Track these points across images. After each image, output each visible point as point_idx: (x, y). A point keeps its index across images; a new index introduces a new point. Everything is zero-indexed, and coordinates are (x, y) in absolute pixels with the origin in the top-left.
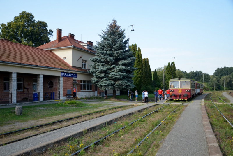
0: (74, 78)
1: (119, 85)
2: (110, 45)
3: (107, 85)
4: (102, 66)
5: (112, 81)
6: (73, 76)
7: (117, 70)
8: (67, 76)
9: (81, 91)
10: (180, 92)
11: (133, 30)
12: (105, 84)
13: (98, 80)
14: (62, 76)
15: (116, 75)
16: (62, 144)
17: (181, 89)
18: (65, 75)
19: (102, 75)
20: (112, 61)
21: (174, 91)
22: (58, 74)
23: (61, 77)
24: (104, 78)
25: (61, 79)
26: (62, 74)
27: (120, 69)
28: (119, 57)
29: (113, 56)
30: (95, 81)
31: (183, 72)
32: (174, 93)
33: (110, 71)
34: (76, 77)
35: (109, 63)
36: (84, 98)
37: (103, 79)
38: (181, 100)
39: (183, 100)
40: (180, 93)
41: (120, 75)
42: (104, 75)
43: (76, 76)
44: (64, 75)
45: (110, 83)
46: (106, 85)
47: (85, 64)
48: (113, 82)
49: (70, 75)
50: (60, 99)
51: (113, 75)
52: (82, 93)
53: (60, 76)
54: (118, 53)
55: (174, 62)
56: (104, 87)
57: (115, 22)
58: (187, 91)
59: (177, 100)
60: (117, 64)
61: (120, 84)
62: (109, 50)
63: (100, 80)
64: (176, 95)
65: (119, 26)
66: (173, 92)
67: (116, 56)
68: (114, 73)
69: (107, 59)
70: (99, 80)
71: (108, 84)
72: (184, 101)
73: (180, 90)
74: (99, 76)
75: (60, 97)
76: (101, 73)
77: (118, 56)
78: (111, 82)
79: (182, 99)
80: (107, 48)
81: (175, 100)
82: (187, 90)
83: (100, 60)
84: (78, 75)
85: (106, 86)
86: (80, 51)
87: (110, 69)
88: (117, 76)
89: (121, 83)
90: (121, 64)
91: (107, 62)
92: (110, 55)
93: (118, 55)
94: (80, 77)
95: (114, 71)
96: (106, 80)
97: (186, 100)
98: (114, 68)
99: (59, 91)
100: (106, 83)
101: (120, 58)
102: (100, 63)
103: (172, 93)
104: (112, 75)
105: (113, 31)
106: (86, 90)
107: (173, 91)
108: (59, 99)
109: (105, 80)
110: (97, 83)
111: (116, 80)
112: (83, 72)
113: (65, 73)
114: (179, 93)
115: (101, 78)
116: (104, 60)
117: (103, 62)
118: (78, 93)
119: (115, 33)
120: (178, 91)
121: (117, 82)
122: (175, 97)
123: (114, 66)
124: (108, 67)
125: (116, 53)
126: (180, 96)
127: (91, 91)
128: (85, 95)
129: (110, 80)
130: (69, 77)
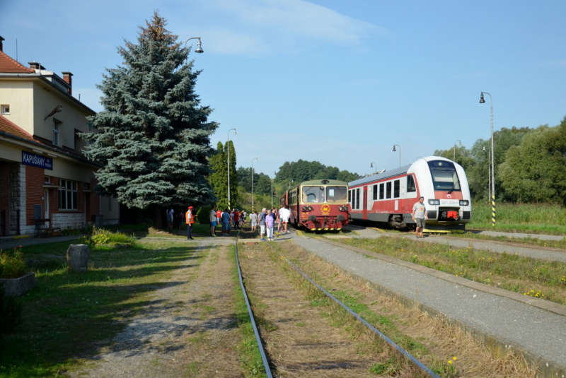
0: (47, 172)
1: (187, 193)
2: (157, 85)
3: (157, 194)
4: (135, 139)
5: (169, 183)
6: (46, 165)
7: (180, 154)
8: (34, 165)
9: (61, 210)
11: (201, 51)
12: (152, 191)
13: (121, 178)
14: (24, 163)
15: (181, 167)
17: (331, 206)
18: (31, 161)
19: (140, 165)
20: (164, 128)
21: (312, 209)
22: (15, 156)
23: (21, 166)
24: (144, 173)
25: (23, 170)
26: (24, 157)
27: (189, 152)
28: (183, 119)
29: (164, 115)
30: (113, 182)
32: (314, 213)
33: (160, 157)
34: (51, 169)
35: (156, 134)
37: (140, 177)
38: (327, 229)
39: (332, 229)
40: (327, 214)
41: (191, 167)
42: (145, 165)
43: (50, 166)
44: (29, 159)
45: (165, 187)
46: (154, 191)
47: (56, 131)
48: (171, 186)
49: (40, 162)
50: (18, 233)
51: (173, 167)
52: (61, 215)
53: (19, 163)
54: (180, 108)
56: (145, 199)
57: (159, 21)
58: (341, 209)
59: (319, 229)
60: (179, 139)
61: (189, 190)
62: (154, 98)
63: (129, 179)
64: (317, 219)
65: (173, 34)
66: (310, 211)
67: (177, 115)
68: (172, 161)
69: (151, 121)
70: (126, 179)
71: (159, 191)
72: (335, 232)
73: (326, 207)
74: (129, 167)
75: (21, 228)
76: (132, 159)
77: (180, 117)
78: (168, 185)
79: (329, 228)
80: (148, 93)
81: (313, 229)
82: (341, 206)
83: (128, 124)
84: (56, 165)
85: (153, 194)
87: (160, 150)
88: (184, 170)
89: (191, 188)
90: (190, 139)
91: (150, 130)
92: (158, 111)
93: (181, 115)
94: (58, 170)
95: (170, 156)
96: (151, 180)
97: (339, 229)
98: (170, 147)
99: (16, 208)
100: (153, 188)
101: (185, 122)
102: (129, 132)
103: (307, 213)
104: (171, 165)
105: (159, 46)
106: (72, 209)
107: (310, 209)
108: (14, 232)
110: (119, 189)
111: (177, 179)
112: (67, 155)
113: (34, 154)
114: (324, 214)
115: (133, 175)
116: (140, 124)
117: (139, 129)
118: (54, 215)
119: (162, 52)
121: (179, 186)
122: (317, 223)
123: (172, 141)
124: (155, 145)
125: (177, 107)
126: (327, 220)
127: (76, 210)
128: (67, 222)
129: (161, 178)
130: (38, 166)
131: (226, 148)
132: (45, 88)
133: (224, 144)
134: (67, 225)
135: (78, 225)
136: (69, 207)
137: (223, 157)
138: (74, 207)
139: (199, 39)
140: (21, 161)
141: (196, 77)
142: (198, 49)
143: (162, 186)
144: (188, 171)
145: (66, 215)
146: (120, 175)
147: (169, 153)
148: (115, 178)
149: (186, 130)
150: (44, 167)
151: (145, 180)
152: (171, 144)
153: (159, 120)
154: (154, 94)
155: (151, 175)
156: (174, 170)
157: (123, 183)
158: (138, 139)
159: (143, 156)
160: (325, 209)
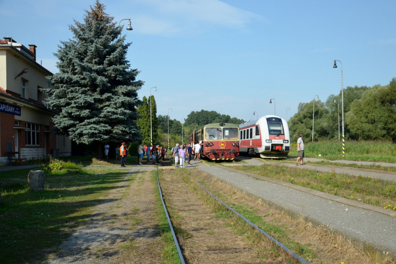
0: (17, 118)
1: (120, 132)
2: (98, 53)
3: (98, 133)
4: (82, 93)
5: (107, 125)
6: (16, 112)
7: (116, 104)
8: (7, 112)
10: (222, 147)
12: (95, 132)
13: (72, 122)
15: (116, 114)
17: (227, 142)
18: (4, 109)
19: (86, 112)
20: (104, 85)
21: (213, 145)
24: (89, 118)
27: (122, 102)
28: (117, 79)
29: (103, 75)
30: (66, 125)
32: (214, 148)
33: (100, 106)
34: (20, 115)
35: (98, 89)
37: (86, 121)
38: (223, 159)
39: (227, 159)
40: (224, 148)
41: (124, 114)
42: (89, 112)
43: (19, 113)
44: (3, 107)
45: (104, 129)
46: (96, 132)
47: (24, 87)
48: (109, 128)
49: (11, 109)
51: (110, 114)
52: (27, 149)
54: (116, 70)
55: (153, 97)
56: (90, 137)
57: (100, 7)
58: (234, 144)
59: (218, 159)
60: (115, 93)
61: (122, 131)
62: (96, 63)
63: (78, 122)
64: (216, 151)
65: (110, 16)
66: (211, 146)
67: (113, 75)
68: (109, 109)
70: (76, 123)
71: (100, 131)
72: (230, 161)
73: (223, 143)
74: (78, 113)
76: (80, 108)
77: (115, 77)
78: (106, 127)
79: (225, 158)
80: (91, 59)
81: (214, 159)
82: (234, 142)
83: (77, 82)
84: (23, 112)
85: (96, 134)
87: (100, 101)
88: (118, 116)
89: (124, 129)
90: (123, 93)
91: (93, 86)
92: (99, 73)
93: (116, 75)
94: (25, 116)
95: (108, 106)
96: (94, 123)
97: (232, 159)
98: (108, 99)
100: (95, 129)
101: (119, 80)
102: (77, 88)
103: (209, 148)
104: (108, 112)
105: (100, 24)
106: (36, 145)
107: (211, 144)
110: (70, 129)
111: (113, 123)
112: (31, 105)
113: (6, 104)
114: (222, 148)
115: (81, 119)
116: (86, 82)
117: (85, 86)
118: (21, 149)
119: (102, 29)
120: (221, 144)
121: (115, 127)
122: (216, 154)
123: (109, 95)
124: (97, 97)
125: (113, 70)
126: (223, 152)
127: (38, 145)
128: (32, 154)
129: (102, 122)
130: (9, 112)
131: (149, 101)
132: (15, 56)
133: (148, 98)
134: (32, 157)
135: (40, 156)
136: (34, 143)
137: (147, 107)
138: (37, 144)
139: (130, 20)
141: (127, 48)
142: (129, 28)
143: (102, 127)
144: (121, 117)
145: (31, 149)
146: (71, 120)
147: (107, 103)
148: (67, 122)
149: (120, 86)
150: (14, 114)
151: (89, 123)
152: (108, 97)
153: (100, 79)
154: (96, 60)
155: (93, 120)
156: (111, 116)
157: (73, 125)
158: (84, 93)
159: (88, 105)
160: (222, 145)
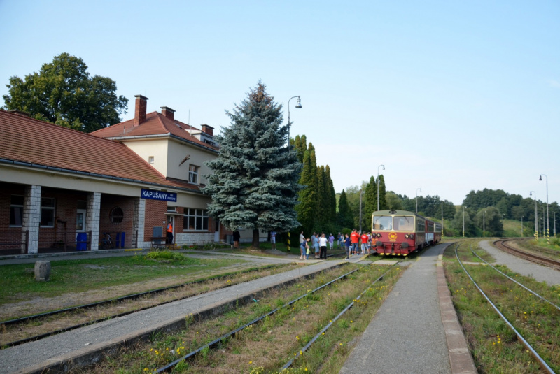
0: (170, 204)
1: (266, 220)
2: (249, 136)
3: (241, 220)
4: (231, 178)
5: (252, 212)
6: (169, 198)
7: (262, 189)
8: (155, 199)
9: (184, 230)
10: (393, 239)
11: (300, 107)
12: (237, 219)
13: (221, 208)
14: (143, 197)
15: (261, 199)
16: (138, 347)
17: (397, 233)
18: (151, 196)
19: (231, 198)
20: (252, 170)
21: (381, 236)
22: (136, 193)
23: (141, 199)
24: (235, 204)
25: (142, 204)
26: (144, 193)
27: (269, 188)
28: (268, 162)
29: (255, 159)
30: (215, 211)
31: (400, 196)
32: (382, 240)
33: (248, 191)
34: (175, 201)
35: (248, 174)
36: (191, 246)
37: (232, 207)
38: (394, 254)
39: (399, 254)
40: (394, 241)
41: (269, 200)
42: (235, 198)
43: (174, 199)
44: (148, 195)
45: (248, 215)
46: (239, 219)
47: (196, 173)
48: (254, 214)
49: (162, 196)
50: (136, 247)
51: (254, 200)
52: (186, 234)
53: (138, 198)
54: (266, 153)
55: (382, 176)
56: (234, 224)
57: (262, 87)
58: (407, 236)
59: (388, 254)
60: (264, 177)
61: (268, 218)
62: (248, 147)
66: (379, 237)
67: (263, 159)
68: (256, 195)
69: (242, 165)
70: (225, 209)
71: (243, 218)
72: (402, 257)
73: (393, 234)
74: (225, 199)
75: (138, 243)
76: (228, 193)
77: (266, 160)
78: (251, 214)
79: (397, 253)
80: (244, 142)
81: (382, 254)
82: (407, 234)
83: (227, 167)
84: (178, 197)
86: (185, 145)
87: (249, 186)
88: (263, 202)
89: (270, 216)
90: (272, 177)
91: (242, 172)
92: (250, 157)
93: (267, 158)
94: (183, 202)
95: (256, 191)
96: (240, 209)
97: (405, 255)
98: (256, 184)
99: (136, 229)
100: (238, 216)
101: (269, 164)
102: (227, 173)
103: (377, 239)
104: (253, 198)
105: (259, 106)
106: (195, 230)
108: (134, 246)
109: (237, 210)
110: (219, 216)
111: (259, 209)
113: (154, 191)
114: (391, 241)
115: (230, 205)
116: (236, 167)
117: (233, 171)
118: (177, 234)
119: (261, 110)
120: (391, 236)
122: (384, 247)
123: (257, 179)
124: (244, 182)
125: (263, 153)
126: (393, 246)
127: (206, 231)
128: (192, 239)
129: (247, 208)
130: (162, 199)
134: (193, 242)
136: (199, 227)
137: (374, 188)
138: (205, 229)
139: (299, 97)
140: (140, 196)
141: (289, 128)
142: (297, 105)
143: (244, 214)
144: (265, 203)
145: (193, 234)
147: (255, 189)
148: (217, 208)
149: (270, 171)
150: (167, 200)
151: (235, 210)
152: (257, 181)
154: (248, 143)
155: (237, 206)
157: (222, 212)
158: (232, 178)
159: (237, 192)
160: (393, 236)
